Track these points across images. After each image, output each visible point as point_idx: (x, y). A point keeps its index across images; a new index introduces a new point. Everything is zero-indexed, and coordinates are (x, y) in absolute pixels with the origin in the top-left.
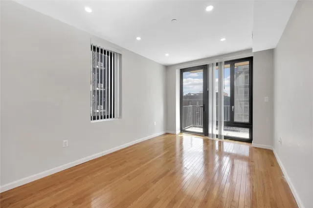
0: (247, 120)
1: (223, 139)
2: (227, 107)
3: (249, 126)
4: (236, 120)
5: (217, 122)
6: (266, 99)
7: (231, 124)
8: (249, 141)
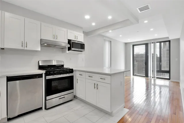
0: (168, 69)
1: (156, 79)
2: (158, 64)
3: (169, 72)
4: (162, 69)
5: (153, 70)
6: (177, 59)
7: (160, 71)
8: (169, 79)
